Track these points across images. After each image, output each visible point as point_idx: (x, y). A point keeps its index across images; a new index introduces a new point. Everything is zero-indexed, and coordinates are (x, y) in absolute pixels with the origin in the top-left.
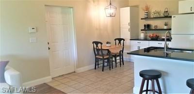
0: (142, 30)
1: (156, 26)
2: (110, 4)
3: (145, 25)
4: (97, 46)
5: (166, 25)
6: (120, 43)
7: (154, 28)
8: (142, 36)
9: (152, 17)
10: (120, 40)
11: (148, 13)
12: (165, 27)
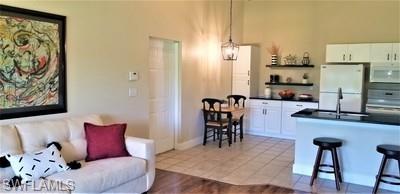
0: (267, 84)
1: (289, 79)
2: (231, 40)
3: (272, 77)
4: (212, 106)
5: (305, 78)
6: (237, 102)
7: (285, 81)
8: (267, 92)
9: (283, 63)
10: (237, 98)
11: (277, 58)
12: (304, 81)
